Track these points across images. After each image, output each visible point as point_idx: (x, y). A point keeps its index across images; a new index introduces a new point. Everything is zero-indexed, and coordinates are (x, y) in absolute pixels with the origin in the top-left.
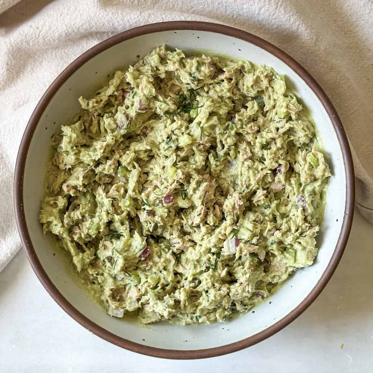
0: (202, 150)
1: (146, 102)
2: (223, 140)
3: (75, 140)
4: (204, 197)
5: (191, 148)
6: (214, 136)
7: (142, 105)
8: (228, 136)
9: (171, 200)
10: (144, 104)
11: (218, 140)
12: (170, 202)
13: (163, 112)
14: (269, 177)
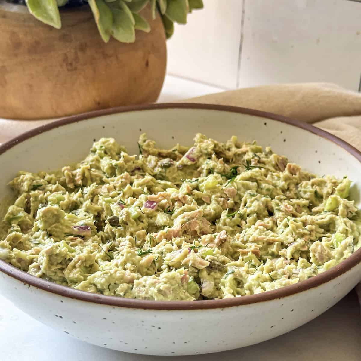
0: (221, 203)
1: (197, 152)
2: (248, 201)
3: (109, 144)
4: (189, 219)
5: (210, 195)
6: (242, 194)
7: (192, 154)
8: (256, 199)
9: (152, 206)
10: (194, 154)
11: (243, 199)
12: (149, 207)
13: (207, 167)
14: (275, 246)
